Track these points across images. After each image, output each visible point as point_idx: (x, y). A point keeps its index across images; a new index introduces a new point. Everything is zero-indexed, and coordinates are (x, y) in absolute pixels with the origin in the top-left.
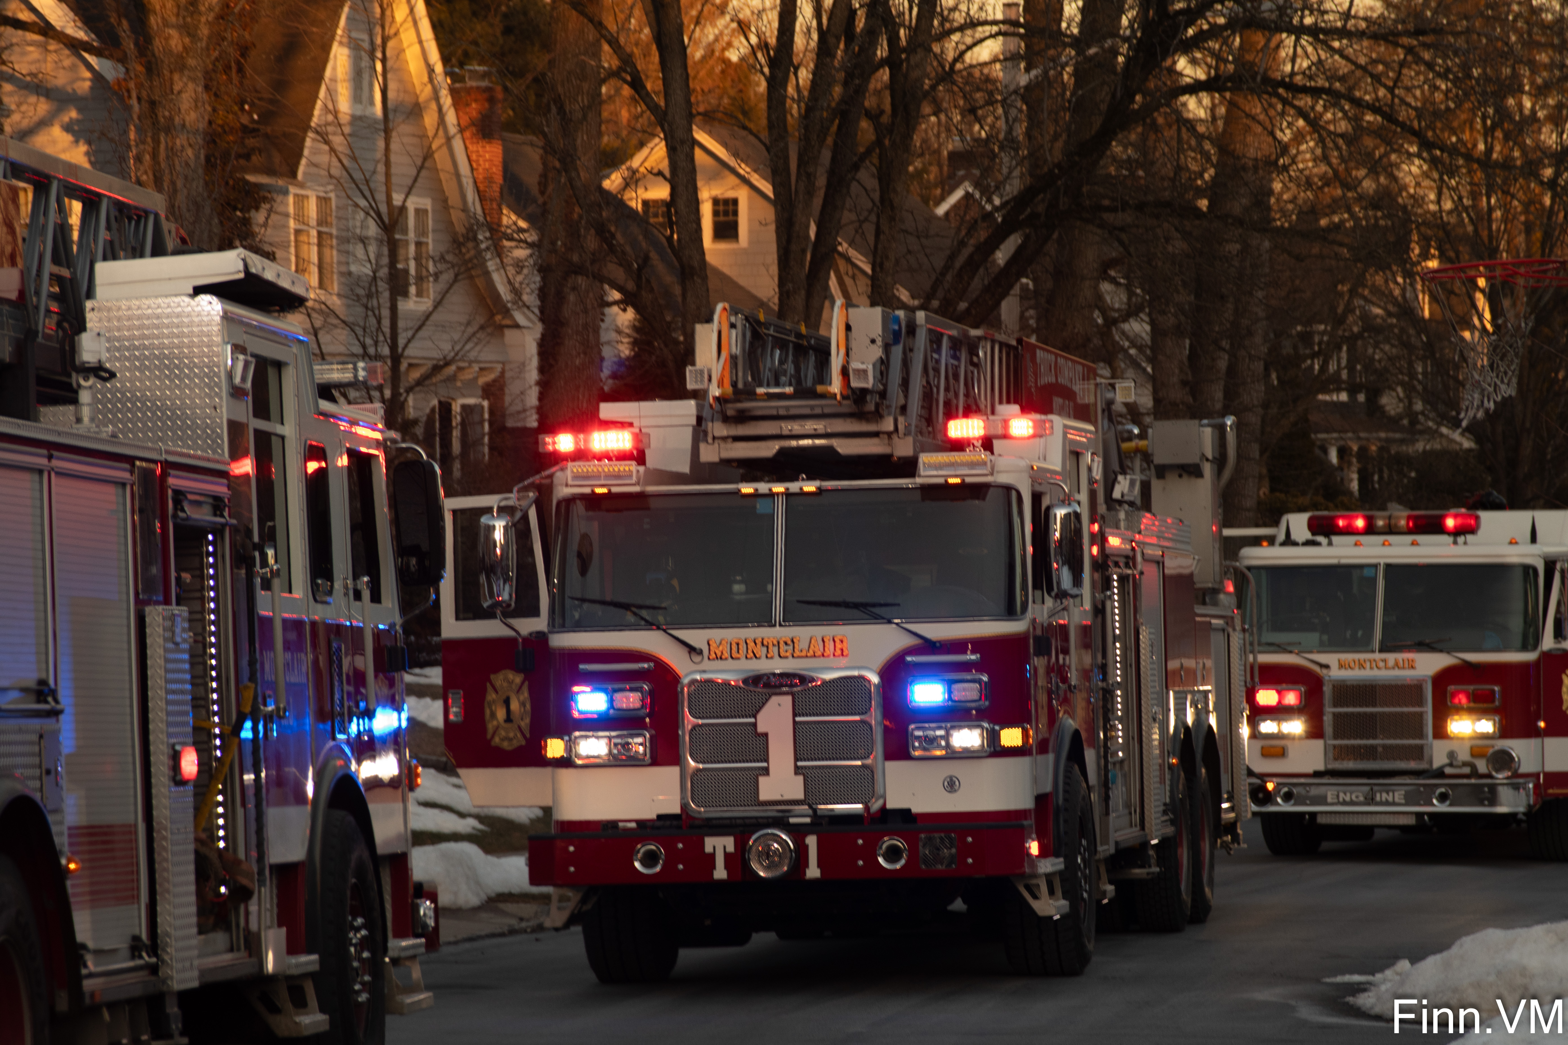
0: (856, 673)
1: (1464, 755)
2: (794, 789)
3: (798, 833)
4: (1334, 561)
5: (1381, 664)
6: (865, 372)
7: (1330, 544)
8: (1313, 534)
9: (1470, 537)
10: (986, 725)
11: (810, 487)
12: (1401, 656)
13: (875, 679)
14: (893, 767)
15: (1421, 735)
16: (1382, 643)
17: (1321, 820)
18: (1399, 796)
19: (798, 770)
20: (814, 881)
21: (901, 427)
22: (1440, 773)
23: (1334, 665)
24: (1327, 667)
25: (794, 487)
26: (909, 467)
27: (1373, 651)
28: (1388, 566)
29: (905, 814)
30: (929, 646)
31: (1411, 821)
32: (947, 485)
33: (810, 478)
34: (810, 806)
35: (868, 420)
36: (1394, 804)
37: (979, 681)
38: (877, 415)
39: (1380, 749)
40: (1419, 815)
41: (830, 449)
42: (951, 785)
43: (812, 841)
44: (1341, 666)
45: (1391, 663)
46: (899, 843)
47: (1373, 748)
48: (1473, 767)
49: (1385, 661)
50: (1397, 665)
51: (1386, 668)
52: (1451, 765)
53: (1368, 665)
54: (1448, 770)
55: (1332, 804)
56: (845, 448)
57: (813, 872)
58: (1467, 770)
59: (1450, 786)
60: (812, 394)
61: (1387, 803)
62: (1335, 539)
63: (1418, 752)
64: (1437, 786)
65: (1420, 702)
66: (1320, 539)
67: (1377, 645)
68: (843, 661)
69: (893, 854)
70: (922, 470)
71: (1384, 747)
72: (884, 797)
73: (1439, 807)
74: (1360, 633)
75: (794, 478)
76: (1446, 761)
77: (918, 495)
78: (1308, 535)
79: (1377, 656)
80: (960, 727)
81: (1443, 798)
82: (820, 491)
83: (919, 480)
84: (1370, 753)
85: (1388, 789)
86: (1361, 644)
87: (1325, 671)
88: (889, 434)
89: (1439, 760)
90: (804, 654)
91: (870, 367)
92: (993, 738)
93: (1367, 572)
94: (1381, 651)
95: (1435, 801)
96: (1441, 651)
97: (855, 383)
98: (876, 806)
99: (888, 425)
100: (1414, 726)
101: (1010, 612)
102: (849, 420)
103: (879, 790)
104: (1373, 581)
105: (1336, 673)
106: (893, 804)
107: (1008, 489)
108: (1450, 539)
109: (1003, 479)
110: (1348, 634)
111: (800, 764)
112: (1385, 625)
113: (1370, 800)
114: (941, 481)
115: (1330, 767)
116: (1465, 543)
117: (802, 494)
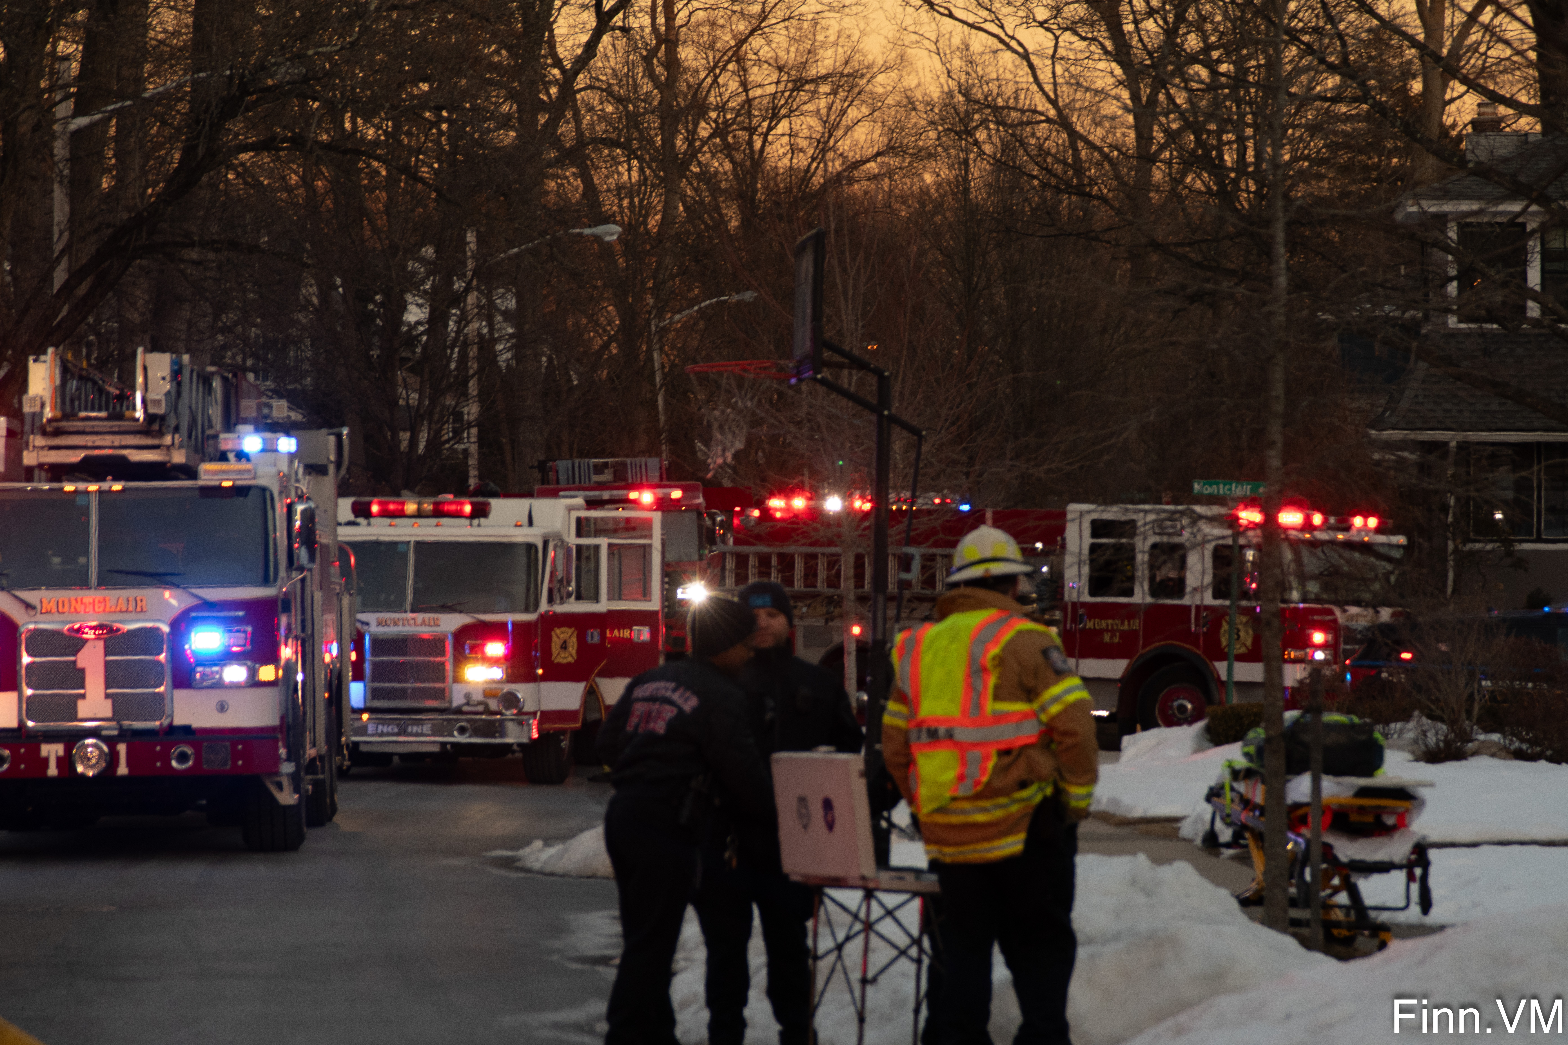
0: (150, 625)
1: (478, 697)
2: (106, 709)
3: (111, 741)
4: (374, 538)
5: (412, 622)
6: (159, 401)
7: (369, 524)
8: (356, 516)
9: (483, 521)
10: (249, 663)
11: (117, 487)
12: (427, 616)
13: (166, 629)
14: (180, 695)
15: (443, 679)
16: (412, 605)
17: (363, 748)
18: (426, 729)
19: (107, 696)
20: (123, 778)
21: (177, 442)
22: (458, 711)
23: (373, 623)
24: (367, 624)
25: (105, 486)
26: (189, 471)
27: (406, 612)
28: (418, 543)
29: (187, 730)
30: (207, 605)
31: (436, 749)
32: (220, 488)
33: (116, 479)
34: (118, 722)
35: (154, 437)
36: (422, 735)
37: (245, 632)
38: (160, 434)
39: (409, 691)
40: (443, 744)
41: (124, 458)
42: (222, 708)
43: (122, 748)
44: (379, 624)
45: (419, 621)
46: (189, 750)
47: (404, 690)
48: (486, 705)
49: (414, 619)
50: (423, 623)
51: (415, 624)
52: (468, 704)
53: (401, 623)
54: (465, 708)
55: (372, 735)
56: (136, 456)
57: (123, 770)
58: (481, 708)
59: (468, 721)
60: (120, 417)
61: (417, 735)
62: (373, 520)
63: (440, 694)
64: (457, 720)
65: (442, 653)
66: (360, 520)
67: (408, 607)
68: (141, 616)
69: (182, 758)
70: (202, 475)
71: (414, 689)
72: (171, 716)
73: (458, 738)
74: (392, 597)
75: (104, 479)
76: (464, 701)
77: (197, 494)
78: (351, 517)
79: (410, 615)
80: (231, 664)
81: (462, 730)
82: (124, 490)
83: (200, 483)
84: (402, 694)
85: (419, 722)
86: (396, 606)
87: (366, 628)
88: (168, 448)
89: (458, 700)
90: (113, 609)
91: (163, 399)
92: (253, 673)
93: (400, 548)
94: (412, 611)
95: (455, 733)
96: (461, 612)
97: (151, 410)
98: (166, 722)
99: (168, 440)
100: (438, 672)
101: (266, 581)
102: (138, 436)
103: (168, 710)
104: (405, 555)
105: (374, 629)
106: (178, 721)
107: (263, 490)
108: (466, 522)
109: (261, 482)
110: (382, 597)
111: (109, 691)
112: (416, 591)
113: (403, 732)
114: (217, 483)
115: (369, 704)
116: (479, 525)
117: (110, 491)
